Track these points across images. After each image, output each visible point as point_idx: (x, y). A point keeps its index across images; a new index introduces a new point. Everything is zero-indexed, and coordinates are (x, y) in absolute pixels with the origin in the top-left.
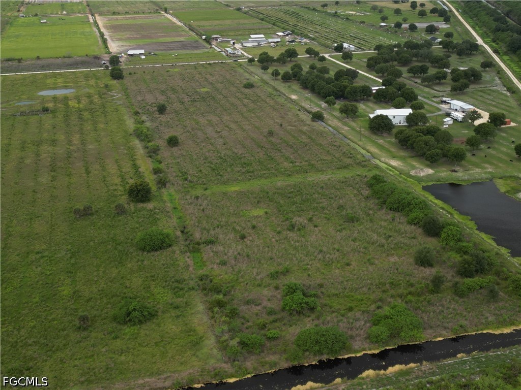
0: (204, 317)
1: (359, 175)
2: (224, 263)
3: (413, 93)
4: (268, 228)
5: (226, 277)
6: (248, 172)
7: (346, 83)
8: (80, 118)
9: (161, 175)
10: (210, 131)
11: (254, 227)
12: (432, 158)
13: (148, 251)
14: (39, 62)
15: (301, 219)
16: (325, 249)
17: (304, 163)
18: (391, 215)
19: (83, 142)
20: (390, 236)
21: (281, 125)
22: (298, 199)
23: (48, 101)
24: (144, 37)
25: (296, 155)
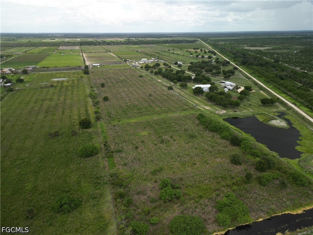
0: (111, 206)
1: (192, 114)
2: (125, 165)
3: (209, 78)
4: (150, 142)
5: (126, 174)
6: (140, 112)
7: (181, 75)
8: (67, 89)
9: (98, 114)
10: (123, 94)
11: (142, 142)
12: (225, 105)
13: (84, 158)
14: (56, 68)
15: (166, 137)
16: (181, 155)
17: (166, 108)
18: (212, 134)
19: (65, 100)
20: (214, 146)
21: (155, 92)
22: (164, 126)
23: (54, 83)
24: (100, 60)
25: (162, 104)
